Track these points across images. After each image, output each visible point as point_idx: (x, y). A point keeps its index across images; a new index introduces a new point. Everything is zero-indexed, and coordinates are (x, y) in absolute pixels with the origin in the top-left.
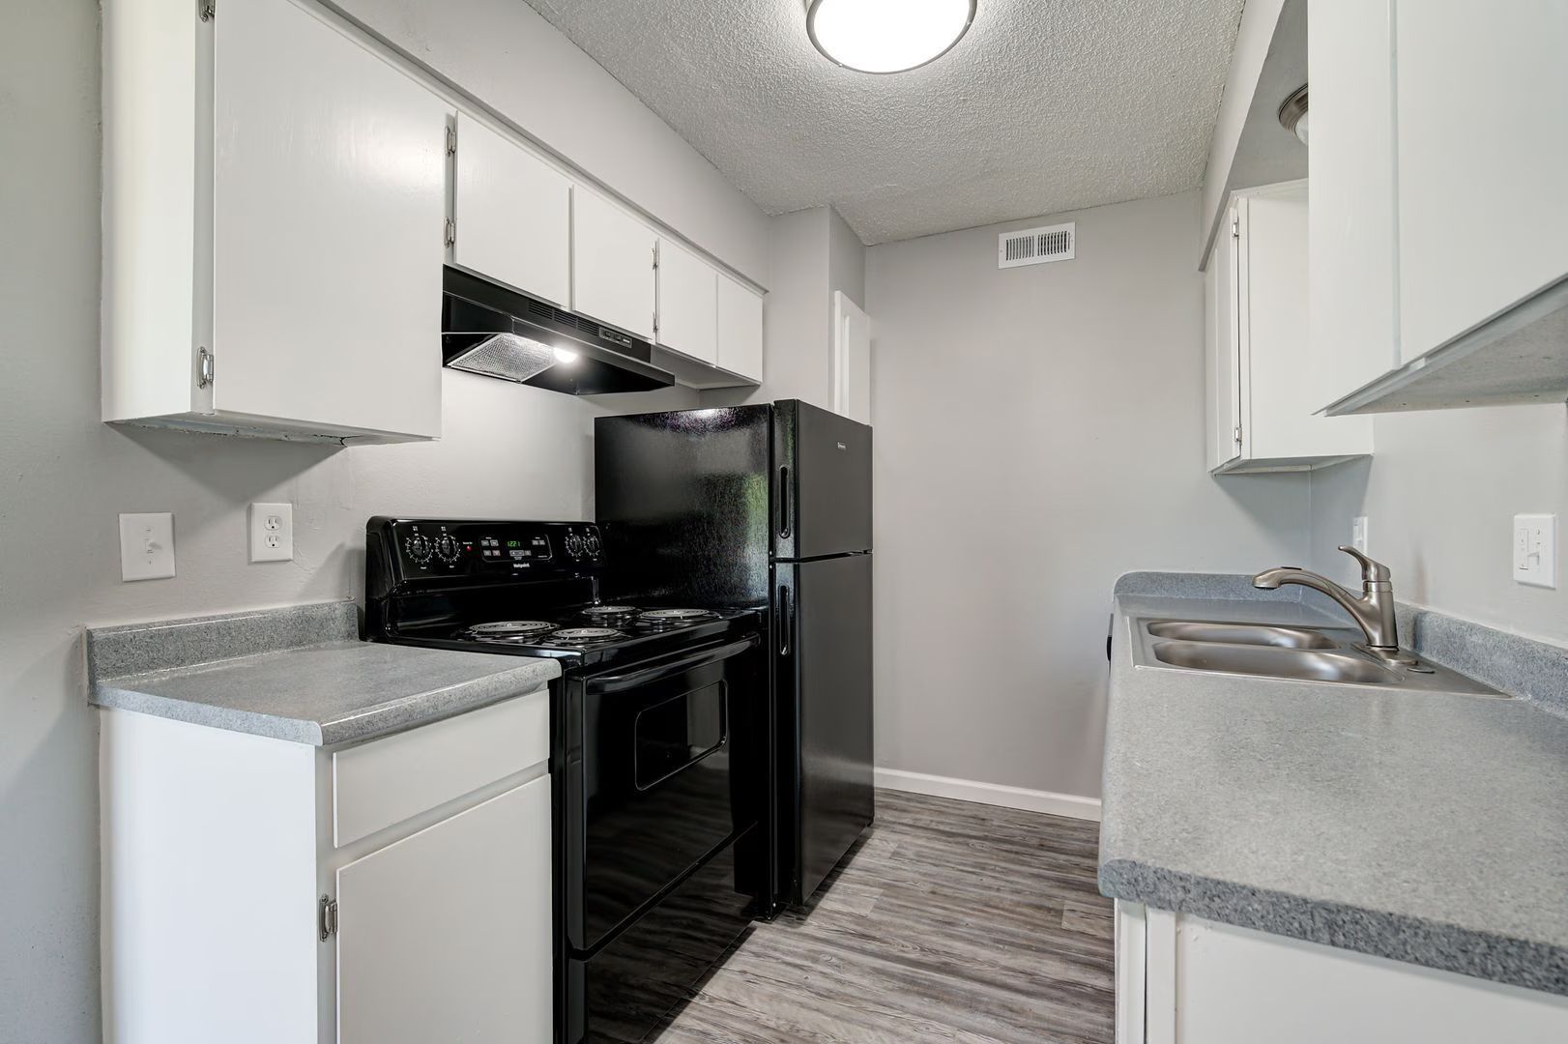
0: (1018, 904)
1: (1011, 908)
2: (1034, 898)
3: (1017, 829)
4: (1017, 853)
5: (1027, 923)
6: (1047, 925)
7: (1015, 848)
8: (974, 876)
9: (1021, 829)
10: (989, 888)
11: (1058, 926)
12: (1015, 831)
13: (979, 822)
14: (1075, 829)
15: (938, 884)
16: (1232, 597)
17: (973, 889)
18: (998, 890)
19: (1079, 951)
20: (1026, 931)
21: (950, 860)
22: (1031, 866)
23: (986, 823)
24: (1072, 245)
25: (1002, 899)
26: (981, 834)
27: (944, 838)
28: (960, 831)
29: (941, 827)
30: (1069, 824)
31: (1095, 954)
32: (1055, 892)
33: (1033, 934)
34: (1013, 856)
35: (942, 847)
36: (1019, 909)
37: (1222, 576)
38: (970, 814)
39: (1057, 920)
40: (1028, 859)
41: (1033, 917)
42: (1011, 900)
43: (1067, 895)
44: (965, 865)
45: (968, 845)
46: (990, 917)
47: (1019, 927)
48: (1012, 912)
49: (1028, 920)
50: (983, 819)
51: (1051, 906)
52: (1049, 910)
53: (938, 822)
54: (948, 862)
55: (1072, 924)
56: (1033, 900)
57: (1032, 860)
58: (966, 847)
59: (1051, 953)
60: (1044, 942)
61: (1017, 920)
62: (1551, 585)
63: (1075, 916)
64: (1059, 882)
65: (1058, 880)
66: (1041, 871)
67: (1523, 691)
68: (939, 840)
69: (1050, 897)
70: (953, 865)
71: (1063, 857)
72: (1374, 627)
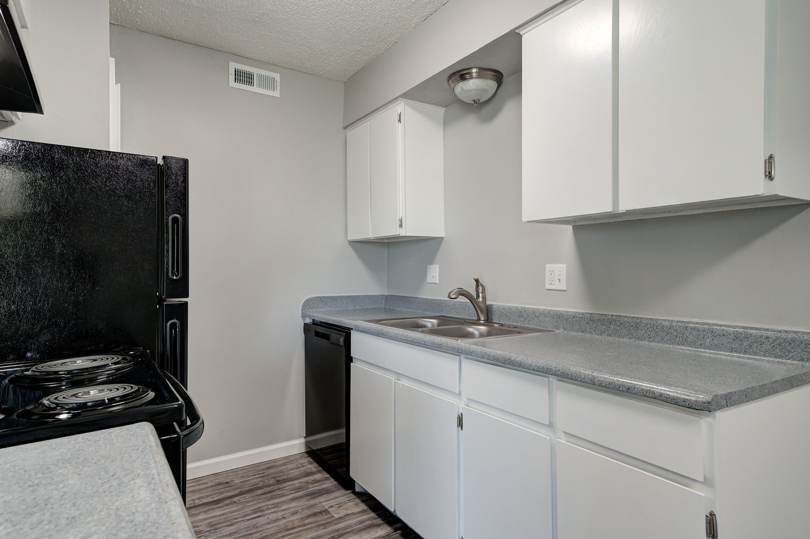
0: (302, 519)
1: (302, 523)
2: (306, 511)
3: (253, 479)
4: (270, 492)
5: (319, 526)
6: (328, 521)
7: (266, 490)
8: (262, 518)
9: (256, 478)
10: (278, 520)
11: (333, 519)
12: (255, 480)
13: (226, 485)
14: (284, 464)
15: (246, 535)
16: (358, 307)
17: (270, 526)
18: (284, 518)
19: (356, 524)
20: (323, 531)
21: (237, 516)
22: (286, 495)
23: (232, 484)
24: (278, 88)
25: (292, 521)
26: (237, 492)
27: (215, 506)
28: (220, 497)
29: (205, 501)
30: (279, 463)
31: (363, 521)
32: (312, 502)
33: (327, 530)
34: (269, 495)
35: (220, 513)
36: (306, 522)
37: (353, 296)
38: (213, 484)
39: (329, 516)
40: (280, 493)
41: (318, 522)
42: (297, 519)
43: (321, 500)
44: (248, 515)
45: (235, 502)
46: (297, 535)
47: (317, 531)
48: (305, 525)
49: (318, 524)
50: (226, 483)
51: (319, 511)
52: (321, 512)
53: (199, 499)
54: (236, 519)
55: (338, 513)
56: (307, 512)
57: (282, 492)
58: (235, 505)
59: (346, 533)
60: (338, 530)
61: (313, 527)
62: (565, 289)
63: (335, 509)
64: (309, 496)
65: (307, 495)
66: (293, 495)
67: (558, 329)
68: (213, 509)
69: (313, 506)
70: (241, 519)
71: (295, 482)
72: (482, 312)
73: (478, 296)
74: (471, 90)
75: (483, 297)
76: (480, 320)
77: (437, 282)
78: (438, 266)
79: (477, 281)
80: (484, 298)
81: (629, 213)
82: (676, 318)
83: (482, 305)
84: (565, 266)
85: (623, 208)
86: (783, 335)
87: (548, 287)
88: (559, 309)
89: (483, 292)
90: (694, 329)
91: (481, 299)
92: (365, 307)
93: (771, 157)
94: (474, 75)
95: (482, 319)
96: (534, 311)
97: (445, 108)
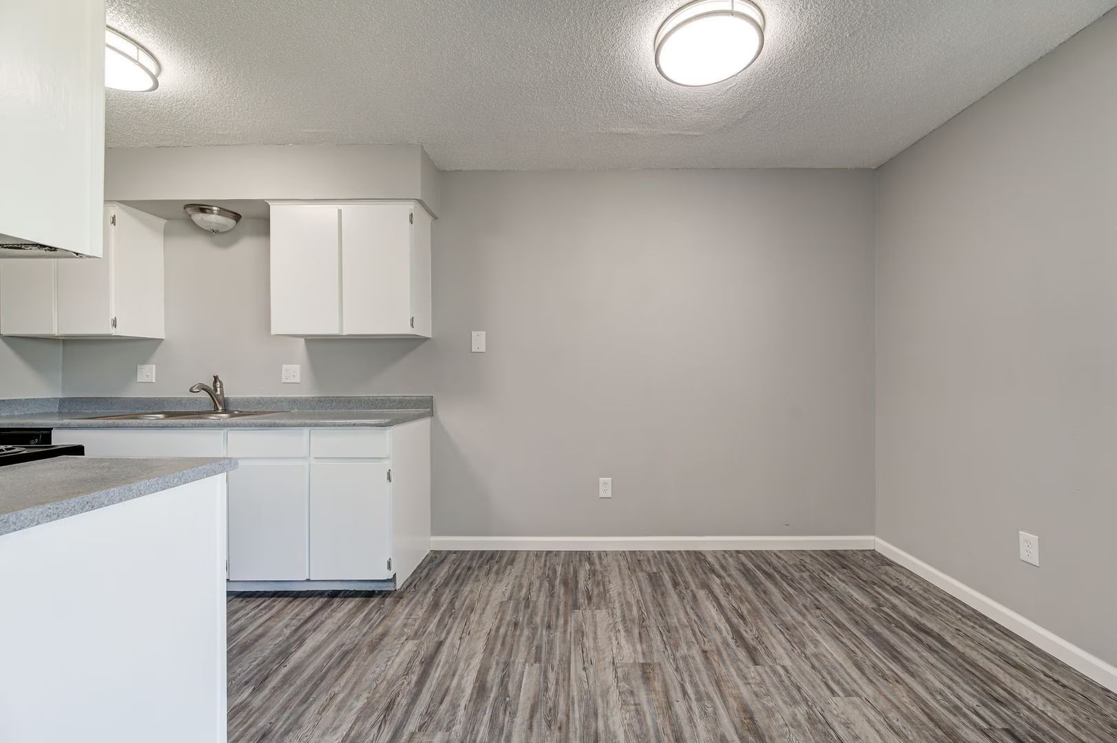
62: (299, 382)
67: (293, 409)
72: (219, 403)
73: (216, 391)
74: (211, 223)
75: (220, 391)
76: (218, 409)
77: (154, 381)
78: (154, 366)
79: (216, 378)
80: (222, 392)
81: (348, 335)
82: (371, 395)
83: (221, 398)
84: (298, 367)
85: (345, 332)
86: (418, 398)
87: (283, 381)
88: (292, 396)
89: (221, 387)
90: (380, 400)
91: (219, 393)
92: (27, 413)
93: (413, 318)
94: (215, 212)
95: (220, 409)
96: (272, 399)
97: (166, 221)
